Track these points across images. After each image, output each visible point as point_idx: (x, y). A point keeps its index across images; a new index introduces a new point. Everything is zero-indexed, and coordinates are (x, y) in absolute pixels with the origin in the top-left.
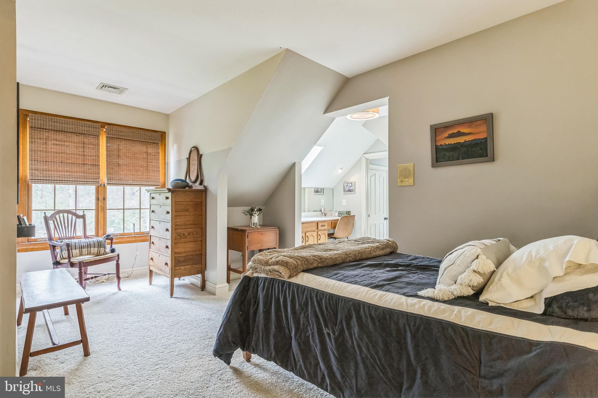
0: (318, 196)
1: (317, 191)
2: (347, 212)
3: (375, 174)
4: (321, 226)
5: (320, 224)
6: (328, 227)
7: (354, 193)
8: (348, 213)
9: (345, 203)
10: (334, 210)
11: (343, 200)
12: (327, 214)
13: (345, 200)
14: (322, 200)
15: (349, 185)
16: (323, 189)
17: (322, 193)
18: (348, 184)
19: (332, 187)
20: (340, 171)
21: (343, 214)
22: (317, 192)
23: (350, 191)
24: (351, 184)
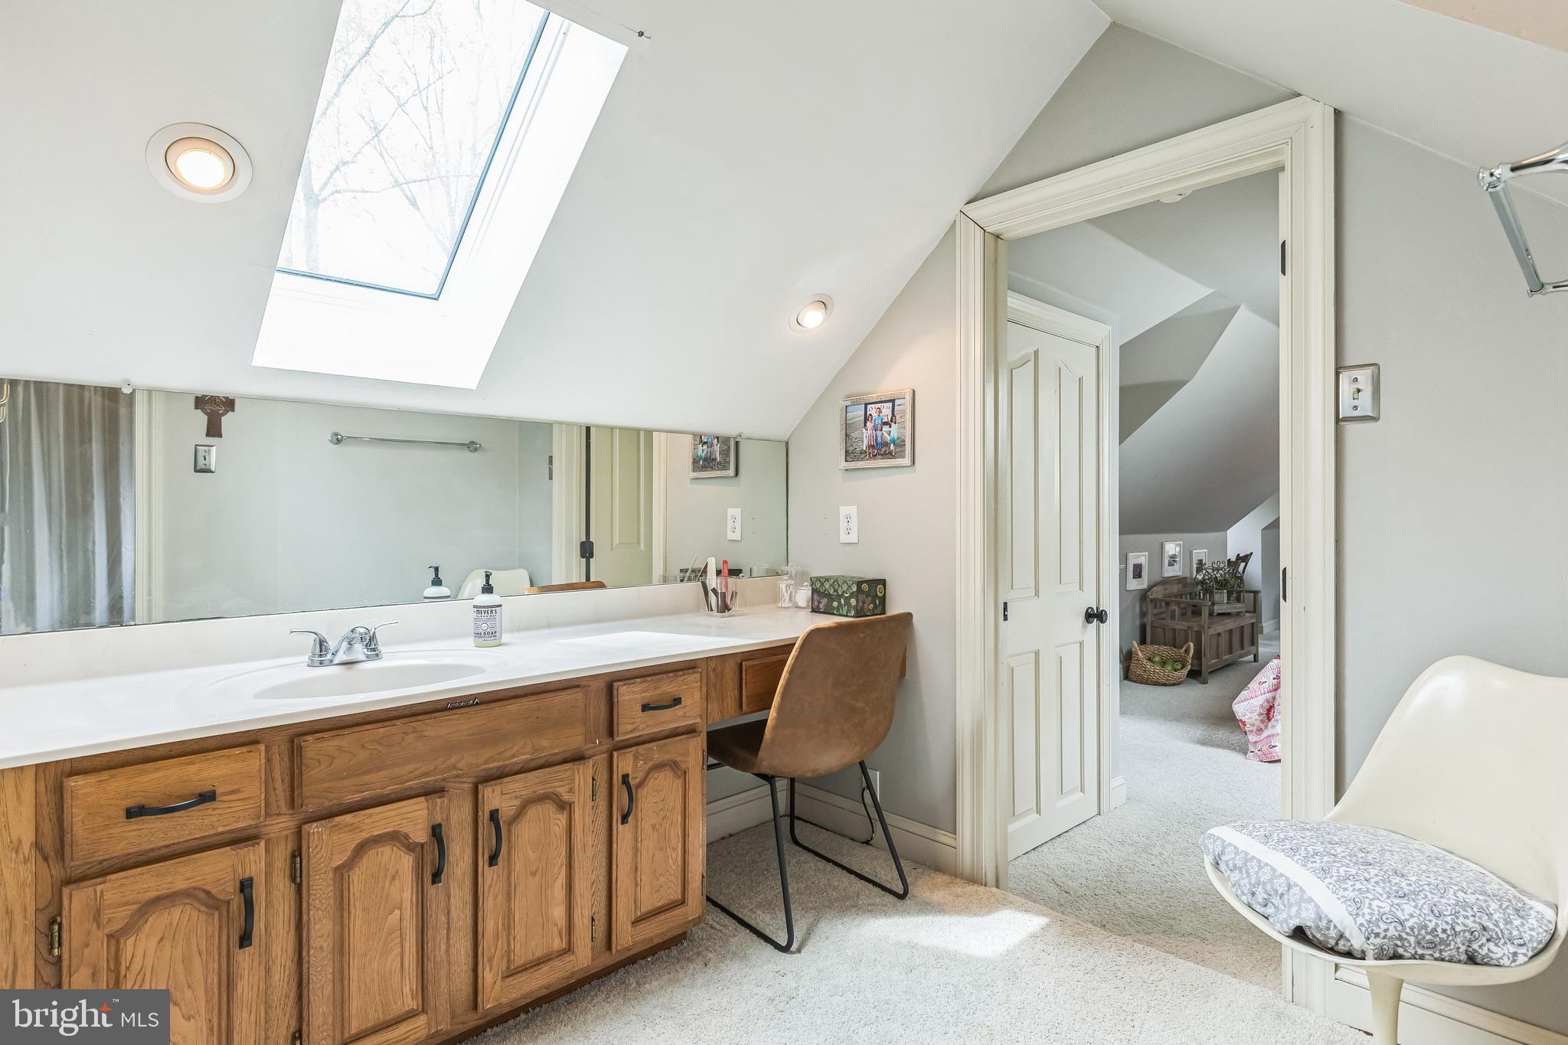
0: (712, 491)
1: (705, 459)
2: (865, 587)
3: (1036, 353)
4: (646, 708)
5: (629, 696)
6: (714, 707)
7: (907, 461)
8: (873, 591)
9: (854, 524)
10: (792, 568)
11: (844, 510)
12: (738, 601)
13: (853, 510)
14: (731, 511)
15: (875, 414)
16: (737, 444)
17: (731, 472)
18: (872, 410)
19: (781, 431)
20: (814, 318)
21: (839, 597)
22: (704, 468)
23: (881, 450)
24: (886, 410)
